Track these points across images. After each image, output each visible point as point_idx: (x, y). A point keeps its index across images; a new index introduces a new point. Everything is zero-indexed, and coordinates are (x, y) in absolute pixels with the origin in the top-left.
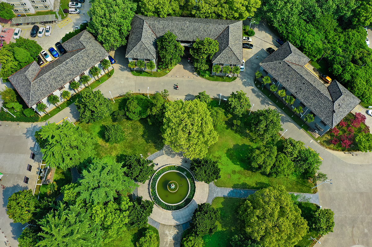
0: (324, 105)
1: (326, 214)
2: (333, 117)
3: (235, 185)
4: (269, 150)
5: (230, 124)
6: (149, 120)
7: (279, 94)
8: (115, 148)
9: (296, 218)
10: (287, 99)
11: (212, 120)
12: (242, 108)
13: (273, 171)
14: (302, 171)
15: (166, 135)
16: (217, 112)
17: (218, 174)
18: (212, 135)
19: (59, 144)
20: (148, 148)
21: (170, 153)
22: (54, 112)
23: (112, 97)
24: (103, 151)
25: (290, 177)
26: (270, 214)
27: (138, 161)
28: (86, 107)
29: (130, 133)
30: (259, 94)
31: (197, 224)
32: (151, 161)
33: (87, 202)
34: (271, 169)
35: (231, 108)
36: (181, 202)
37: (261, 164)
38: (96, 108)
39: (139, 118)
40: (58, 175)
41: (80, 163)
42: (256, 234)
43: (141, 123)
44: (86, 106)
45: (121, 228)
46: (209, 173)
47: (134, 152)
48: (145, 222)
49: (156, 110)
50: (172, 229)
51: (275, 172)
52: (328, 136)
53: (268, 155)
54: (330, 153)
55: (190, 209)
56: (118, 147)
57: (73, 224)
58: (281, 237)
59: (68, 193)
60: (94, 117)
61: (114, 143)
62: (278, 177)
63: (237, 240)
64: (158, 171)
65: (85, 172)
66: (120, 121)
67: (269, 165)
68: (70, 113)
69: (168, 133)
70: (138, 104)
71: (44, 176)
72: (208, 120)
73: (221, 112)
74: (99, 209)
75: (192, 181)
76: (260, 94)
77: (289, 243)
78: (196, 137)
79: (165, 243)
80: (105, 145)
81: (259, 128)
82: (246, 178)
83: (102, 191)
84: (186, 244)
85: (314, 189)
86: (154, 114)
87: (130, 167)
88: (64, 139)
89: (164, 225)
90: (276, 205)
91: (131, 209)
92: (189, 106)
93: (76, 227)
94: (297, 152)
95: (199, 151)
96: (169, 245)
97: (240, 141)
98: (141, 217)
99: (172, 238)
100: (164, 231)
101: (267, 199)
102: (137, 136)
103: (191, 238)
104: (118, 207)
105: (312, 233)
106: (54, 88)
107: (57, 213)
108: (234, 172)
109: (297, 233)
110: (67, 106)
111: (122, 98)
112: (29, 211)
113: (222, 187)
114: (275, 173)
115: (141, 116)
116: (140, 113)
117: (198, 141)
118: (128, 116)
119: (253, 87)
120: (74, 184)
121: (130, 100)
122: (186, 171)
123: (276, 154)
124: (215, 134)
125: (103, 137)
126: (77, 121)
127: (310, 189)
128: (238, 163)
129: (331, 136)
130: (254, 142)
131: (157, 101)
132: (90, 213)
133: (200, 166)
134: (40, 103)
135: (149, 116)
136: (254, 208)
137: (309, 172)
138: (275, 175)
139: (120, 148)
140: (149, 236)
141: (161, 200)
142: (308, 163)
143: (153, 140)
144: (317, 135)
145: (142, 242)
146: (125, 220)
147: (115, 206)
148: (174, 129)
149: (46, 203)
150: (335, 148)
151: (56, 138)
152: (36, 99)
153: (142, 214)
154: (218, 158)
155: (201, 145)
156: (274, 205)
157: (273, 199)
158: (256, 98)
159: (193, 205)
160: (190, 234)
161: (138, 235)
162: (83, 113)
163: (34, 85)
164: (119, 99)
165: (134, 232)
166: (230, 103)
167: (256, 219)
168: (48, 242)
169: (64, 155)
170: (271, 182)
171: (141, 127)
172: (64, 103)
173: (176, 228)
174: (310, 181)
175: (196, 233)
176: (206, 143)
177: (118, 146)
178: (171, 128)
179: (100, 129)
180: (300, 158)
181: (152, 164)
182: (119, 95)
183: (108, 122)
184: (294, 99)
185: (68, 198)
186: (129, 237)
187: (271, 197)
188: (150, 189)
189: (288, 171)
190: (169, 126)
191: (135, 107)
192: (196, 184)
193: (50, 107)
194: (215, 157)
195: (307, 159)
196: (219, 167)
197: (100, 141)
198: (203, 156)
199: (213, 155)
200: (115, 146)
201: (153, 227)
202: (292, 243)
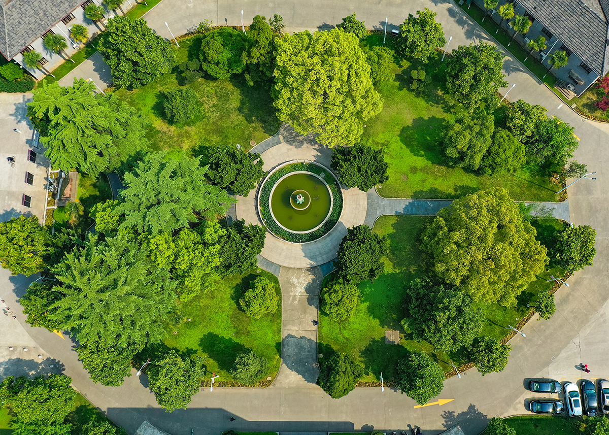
0: (590, 30)
1: (582, 233)
2: (604, 53)
3: (416, 192)
4: (480, 123)
5: (405, 80)
6: (247, 76)
7: (502, 12)
8: (188, 135)
9: (527, 244)
10: (517, 21)
11: (369, 70)
12: (429, 45)
13: (487, 163)
14: (540, 160)
15: (281, 101)
16: (380, 56)
17: (383, 173)
18: (370, 98)
19: (71, 125)
20: (250, 132)
21: (293, 139)
22: (62, 70)
23: (171, 35)
24: (165, 142)
25: (518, 173)
26: (478, 237)
27: (233, 156)
28: (120, 54)
29: (214, 106)
30: (462, 18)
31: (346, 261)
32: (256, 156)
33: (140, 231)
34: (483, 159)
35: (406, 46)
36: (317, 228)
37: (465, 150)
38: (142, 56)
39: (229, 75)
40: (85, 189)
41: (122, 163)
42: (453, 275)
43: (234, 85)
44: (119, 51)
45: (208, 275)
46: (366, 171)
47: (224, 141)
48: (252, 264)
49: (258, 55)
50: (303, 274)
51: (491, 165)
52: (592, 96)
53: (477, 133)
54: (595, 128)
55: (335, 239)
56: (193, 133)
57: (115, 270)
58: (499, 277)
59: (103, 216)
60: (140, 76)
61: (184, 125)
62: (495, 175)
63: (419, 286)
64: (271, 173)
65: (128, 177)
66: (192, 81)
67: (480, 151)
68: (94, 70)
69: (285, 98)
70: (223, 45)
71: (57, 192)
72: (361, 69)
73: (388, 55)
74: (161, 242)
75: (336, 190)
76: (465, 17)
77: (513, 287)
78: (338, 103)
79: (291, 298)
80: (168, 130)
81: (460, 82)
82: (435, 180)
83: (165, 210)
84: (329, 298)
85: (560, 193)
86: (255, 61)
87: (216, 166)
88: (79, 114)
89: (289, 268)
90: (490, 222)
91: (223, 240)
92: (322, 41)
93: (123, 274)
94: (532, 125)
95: (346, 131)
96: (298, 302)
97: (424, 112)
98: (242, 254)
99: (303, 290)
100: (288, 279)
101: (474, 213)
102: (227, 110)
103: (337, 287)
104: (198, 239)
105: (554, 270)
106: (53, 18)
107: (83, 252)
108: (414, 170)
109: (528, 269)
110: (86, 58)
111: (193, 36)
112: (35, 253)
113: (392, 197)
114: (489, 167)
115: (232, 70)
116: (230, 64)
117: (343, 112)
118: (206, 70)
119: (451, 5)
120: (112, 201)
121: (208, 39)
122: (324, 171)
123: (493, 130)
124: (375, 96)
125: (163, 115)
126: (108, 87)
127: (553, 194)
128: (423, 153)
129: (598, 94)
130: (451, 113)
131: (258, 34)
132: (146, 250)
133: (349, 160)
134: (27, 49)
135: (247, 69)
136: (451, 230)
137: (554, 164)
138: (490, 171)
139: (196, 134)
140: (262, 287)
141: (279, 224)
142: (552, 145)
143: (258, 117)
144: (572, 95)
145: (250, 298)
146: (214, 259)
147: (194, 236)
148: (296, 89)
149: (64, 237)
150: (604, 117)
151: (64, 112)
152: (19, 42)
153: (244, 249)
154: (383, 145)
155: (350, 120)
156: (487, 222)
157: (484, 212)
158: (456, 25)
159: (340, 232)
160: (335, 281)
161: (242, 287)
162: (117, 67)
163: (9, 13)
164: (187, 40)
165: (235, 283)
166: (404, 35)
167: (455, 247)
168: (73, 302)
169: (85, 147)
170: (482, 184)
171: (235, 93)
172: (79, 52)
173: (310, 273)
174: (555, 179)
175: (345, 277)
176: (358, 114)
177: (193, 130)
178: (290, 88)
179: (156, 100)
180: (537, 137)
181: (258, 160)
182: (187, 32)
183: (171, 86)
184: (530, 23)
185: (103, 226)
186: (226, 292)
187: (481, 208)
188: (259, 206)
189: (515, 163)
190: (285, 85)
191: (218, 53)
192: (343, 195)
193: (54, 62)
194: (377, 143)
195: (550, 139)
196: (386, 160)
197: (158, 124)
198: (353, 140)
199: (373, 141)
200: (186, 132)
201: (268, 273)
202: (518, 288)
